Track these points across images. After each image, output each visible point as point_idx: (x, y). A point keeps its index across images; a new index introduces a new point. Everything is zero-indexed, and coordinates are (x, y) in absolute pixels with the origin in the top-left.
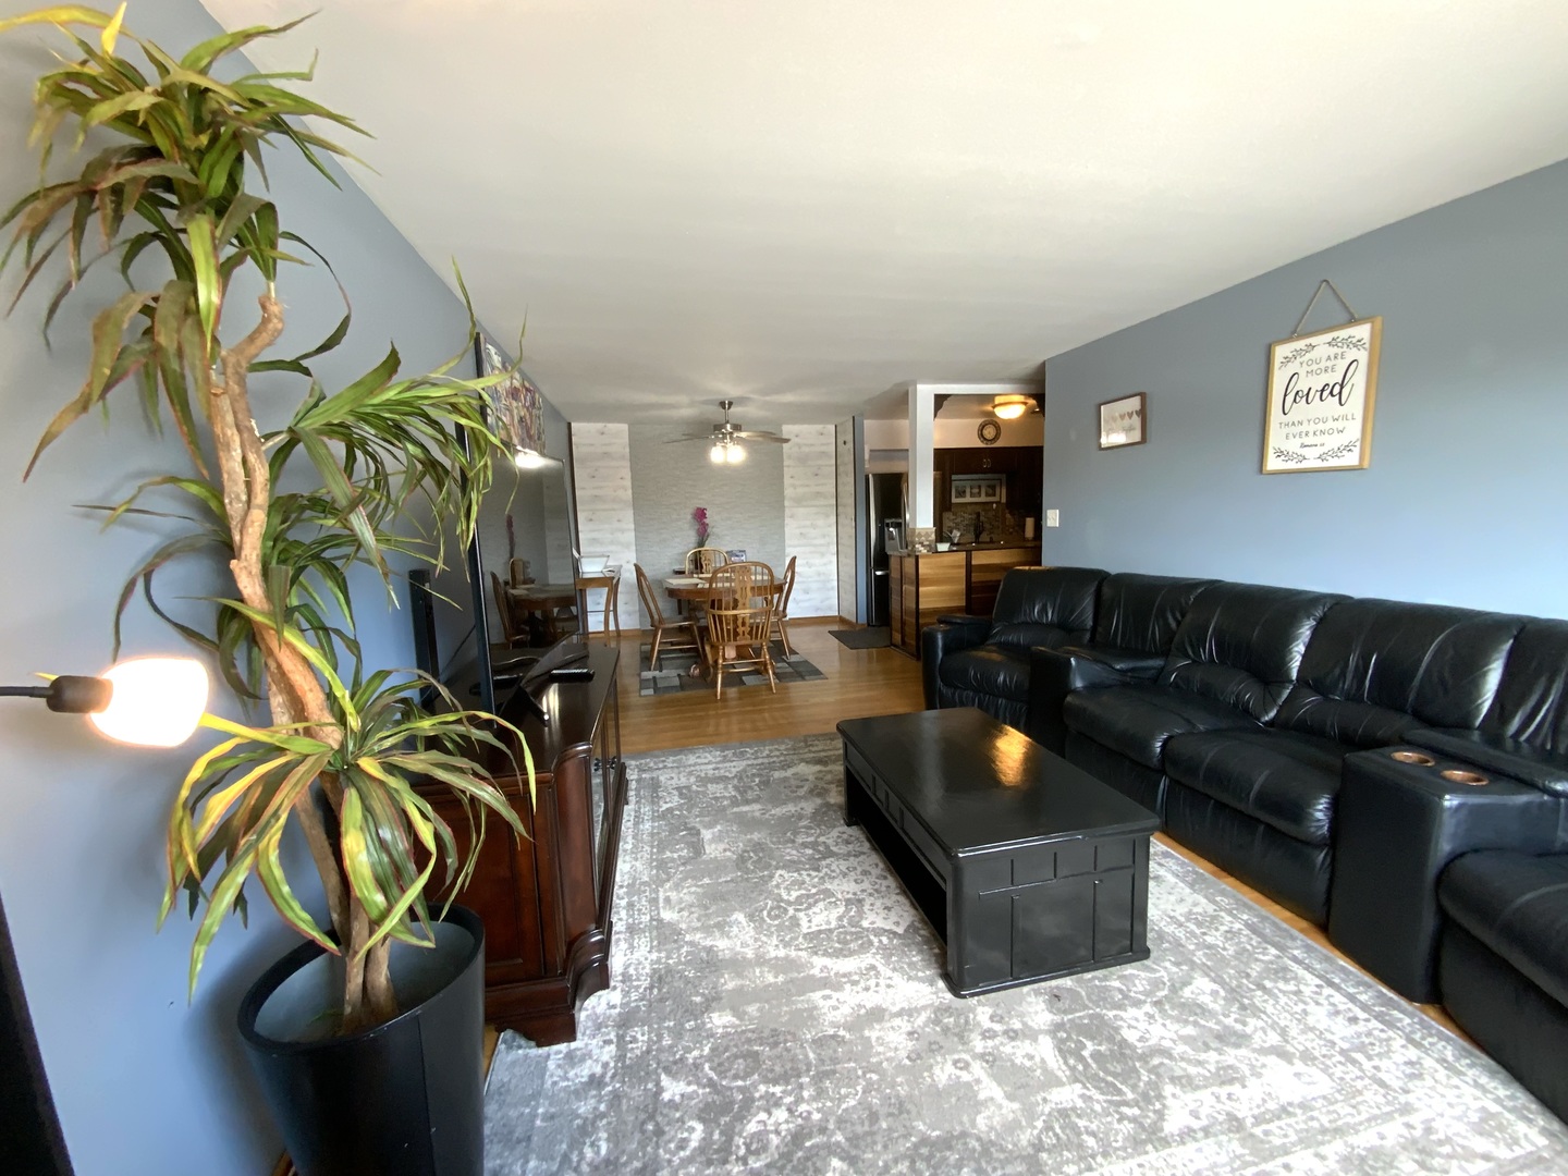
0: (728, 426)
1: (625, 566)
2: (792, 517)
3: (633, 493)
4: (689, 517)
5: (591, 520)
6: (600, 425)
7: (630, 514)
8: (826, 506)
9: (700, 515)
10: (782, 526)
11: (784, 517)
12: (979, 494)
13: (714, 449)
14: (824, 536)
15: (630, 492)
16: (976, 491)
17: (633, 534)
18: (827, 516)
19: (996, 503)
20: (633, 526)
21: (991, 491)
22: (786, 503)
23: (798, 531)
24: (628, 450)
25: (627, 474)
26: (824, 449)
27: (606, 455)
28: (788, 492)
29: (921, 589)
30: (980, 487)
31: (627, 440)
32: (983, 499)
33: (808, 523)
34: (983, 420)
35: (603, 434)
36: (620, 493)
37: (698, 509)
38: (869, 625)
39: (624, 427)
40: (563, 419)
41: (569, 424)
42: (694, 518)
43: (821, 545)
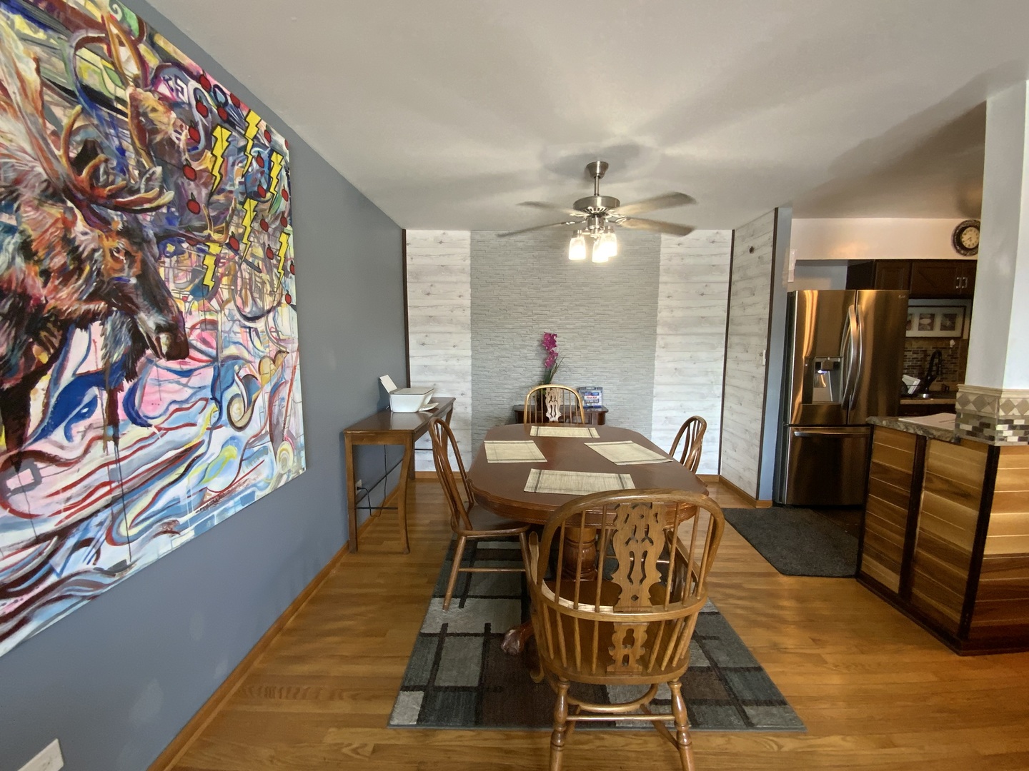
0: (599, 201)
1: (459, 399)
2: (665, 347)
3: (472, 314)
4: (536, 343)
5: (423, 344)
6: (438, 233)
7: (467, 337)
8: (712, 334)
9: (549, 341)
10: (652, 358)
11: (654, 346)
12: (931, 327)
13: (573, 240)
14: (706, 373)
15: (468, 312)
16: (926, 321)
17: (469, 362)
18: (713, 347)
19: (954, 338)
20: (470, 353)
21: (948, 323)
22: (659, 330)
23: (671, 365)
24: (468, 262)
25: (466, 290)
26: (715, 261)
27: (444, 267)
28: (663, 315)
29: (994, 516)
30: (932, 316)
31: (468, 250)
32: (937, 333)
33: (687, 355)
34: (962, 220)
35: (441, 242)
36: (458, 313)
37: (546, 334)
38: (775, 504)
39: (466, 234)
40: (397, 226)
41: (404, 232)
42: (541, 345)
43: (703, 385)
